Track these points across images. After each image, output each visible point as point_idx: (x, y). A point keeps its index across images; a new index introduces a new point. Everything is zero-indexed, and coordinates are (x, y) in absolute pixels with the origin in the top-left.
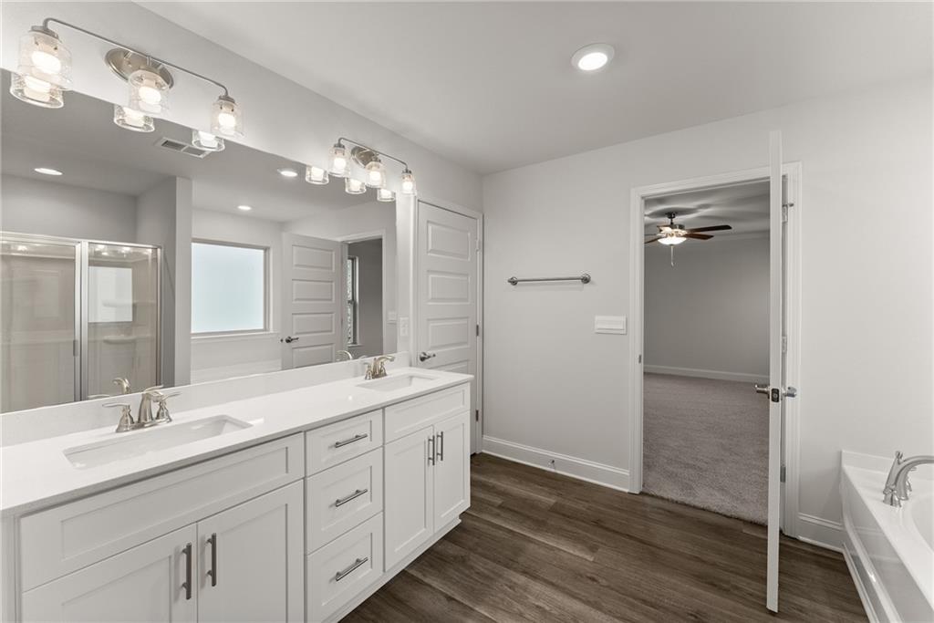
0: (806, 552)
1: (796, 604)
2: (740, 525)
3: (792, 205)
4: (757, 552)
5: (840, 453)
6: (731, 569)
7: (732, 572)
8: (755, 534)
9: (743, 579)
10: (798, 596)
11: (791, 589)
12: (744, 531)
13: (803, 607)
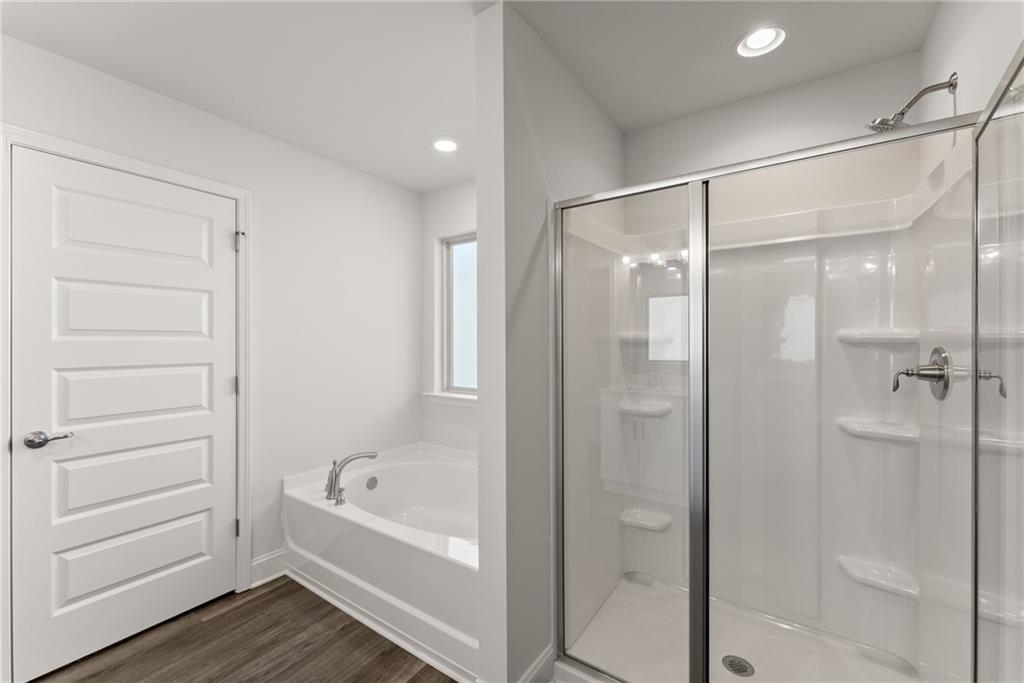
0: (266, 594)
1: (300, 645)
2: (194, 617)
3: (243, 234)
4: (234, 629)
5: (282, 481)
6: (231, 668)
7: (234, 670)
8: (215, 615)
9: (247, 666)
10: (295, 635)
11: (286, 635)
12: (204, 620)
13: (305, 641)
